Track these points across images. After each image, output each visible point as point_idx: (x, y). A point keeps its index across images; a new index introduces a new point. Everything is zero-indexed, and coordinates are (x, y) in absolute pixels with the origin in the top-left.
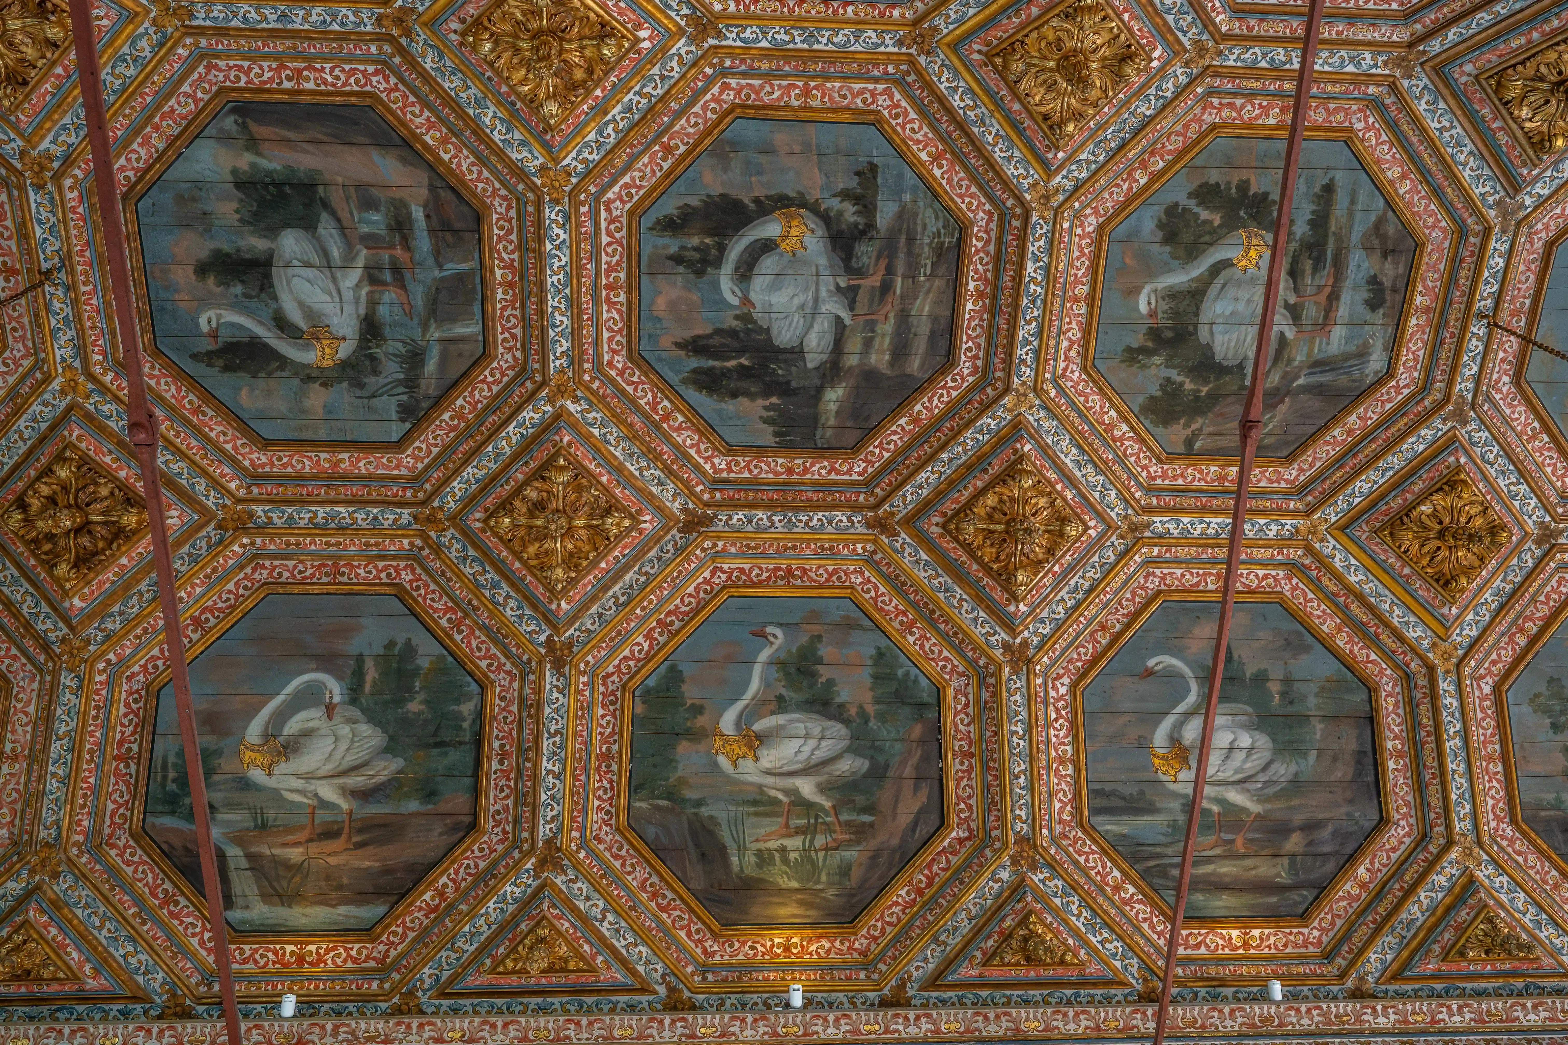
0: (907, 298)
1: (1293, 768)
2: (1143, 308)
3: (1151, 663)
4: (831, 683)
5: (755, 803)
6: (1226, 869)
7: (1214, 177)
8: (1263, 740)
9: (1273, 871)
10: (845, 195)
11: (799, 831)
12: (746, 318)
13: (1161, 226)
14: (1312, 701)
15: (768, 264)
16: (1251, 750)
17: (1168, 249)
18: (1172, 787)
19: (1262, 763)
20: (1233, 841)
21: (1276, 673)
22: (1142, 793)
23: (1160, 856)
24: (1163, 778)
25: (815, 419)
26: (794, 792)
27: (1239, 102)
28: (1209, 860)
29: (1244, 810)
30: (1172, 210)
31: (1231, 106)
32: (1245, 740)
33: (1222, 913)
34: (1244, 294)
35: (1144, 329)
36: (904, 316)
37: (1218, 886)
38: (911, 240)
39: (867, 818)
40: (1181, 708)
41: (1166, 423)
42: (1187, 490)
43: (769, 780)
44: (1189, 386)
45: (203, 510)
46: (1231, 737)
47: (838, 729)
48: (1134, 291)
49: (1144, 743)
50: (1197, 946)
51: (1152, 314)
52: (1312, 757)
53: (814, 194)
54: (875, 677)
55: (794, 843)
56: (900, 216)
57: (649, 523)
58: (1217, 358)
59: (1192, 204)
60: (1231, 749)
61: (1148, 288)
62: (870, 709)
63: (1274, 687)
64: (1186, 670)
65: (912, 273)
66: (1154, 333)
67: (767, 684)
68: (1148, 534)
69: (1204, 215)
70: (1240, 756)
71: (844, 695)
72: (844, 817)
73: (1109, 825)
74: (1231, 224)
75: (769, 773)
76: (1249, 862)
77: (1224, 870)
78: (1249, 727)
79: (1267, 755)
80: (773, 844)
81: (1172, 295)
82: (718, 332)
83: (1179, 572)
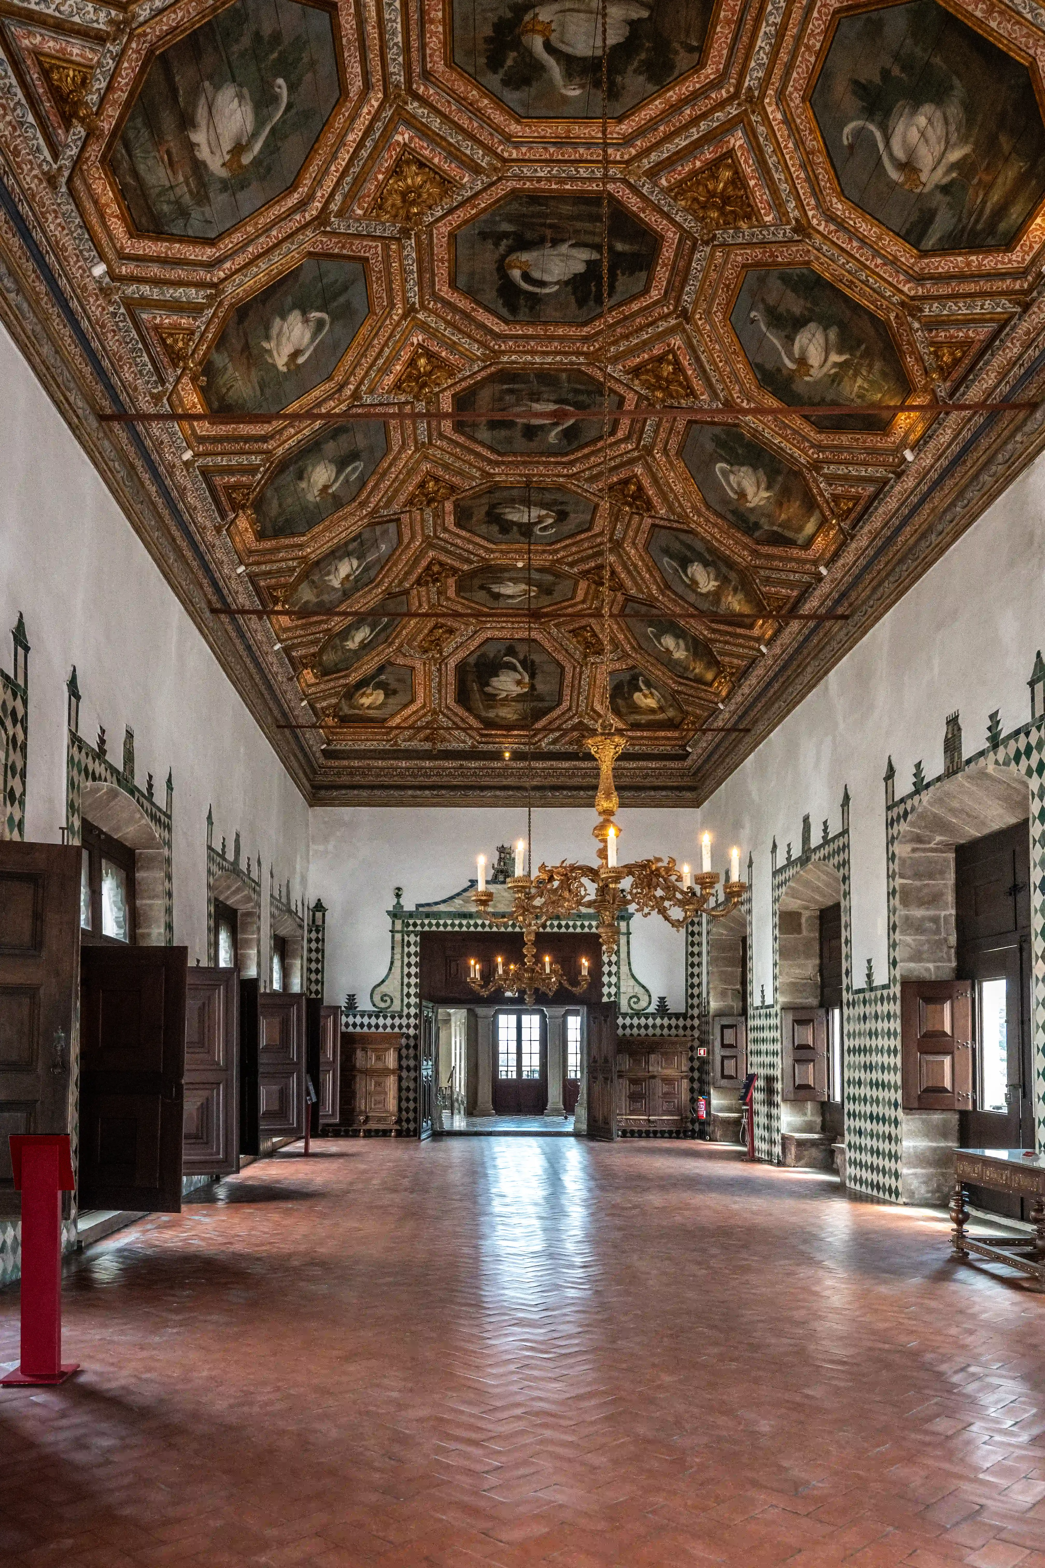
0: (560, 217)
1: (956, 101)
2: (577, 92)
3: (845, 142)
4: (788, 311)
5: (833, 381)
6: (995, 197)
7: (482, 60)
8: (928, 109)
9: (1016, 169)
10: (497, 245)
11: (855, 375)
12: (567, 283)
13: (517, 88)
14: (918, 51)
15: (536, 275)
16: (930, 121)
17: (534, 83)
18: (926, 190)
19: (941, 121)
20: (980, 180)
21: (886, 60)
22: (921, 210)
23: (964, 228)
24: (918, 191)
25: (633, 254)
26: (835, 364)
27: (428, 52)
28: (984, 202)
29: (965, 157)
30: (506, 83)
31: (431, 56)
32: (922, 120)
33: (1020, 221)
34: (572, 28)
35: (593, 91)
36: (572, 218)
37: (1001, 211)
38: (524, 215)
39: (863, 347)
40: (881, 146)
41: (672, 67)
42: (732, 49)
43: (825, 369)
44: (643, 56)
45: (639, 458)
46: (914, 129)
47: (812, 326)
48: (565, 99)
49: (893, 186)
50: (1031, 247)
51: (582, 86)
52: (956, 82)
53: (496, 256)
54: (793, 291)
55: (859, 381)
56: (510, 221)
57: (676, 341)
58: (622, 40)
59: (501, 72)
60: (923, 134)
61: (564, 91)
62: (809, 305)
63: (896, 71)
64: (860, 123)
65: (546, 216)
66: (597, 84)
67: (778, 338)
68: (756, 93)
69: (509, 62)
70: (930, 132)
71: (797, 310)
72: (858, 354)
73: (929, 243)
74: (517, 44)
75: (822, 366)
76: (1000, 181)
77: (996, 198)
78: (915, 111)
79: (938, 114)
80: (856, 389)
81: (569, 75)
82: (574, 293)
83: (795, 75)
